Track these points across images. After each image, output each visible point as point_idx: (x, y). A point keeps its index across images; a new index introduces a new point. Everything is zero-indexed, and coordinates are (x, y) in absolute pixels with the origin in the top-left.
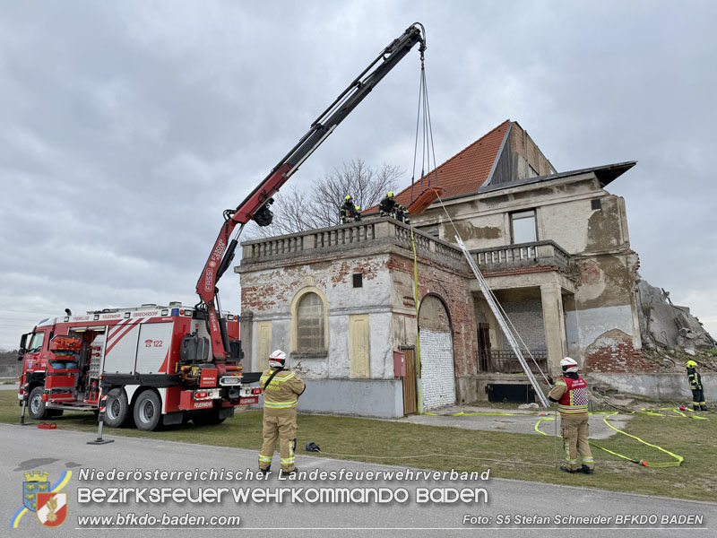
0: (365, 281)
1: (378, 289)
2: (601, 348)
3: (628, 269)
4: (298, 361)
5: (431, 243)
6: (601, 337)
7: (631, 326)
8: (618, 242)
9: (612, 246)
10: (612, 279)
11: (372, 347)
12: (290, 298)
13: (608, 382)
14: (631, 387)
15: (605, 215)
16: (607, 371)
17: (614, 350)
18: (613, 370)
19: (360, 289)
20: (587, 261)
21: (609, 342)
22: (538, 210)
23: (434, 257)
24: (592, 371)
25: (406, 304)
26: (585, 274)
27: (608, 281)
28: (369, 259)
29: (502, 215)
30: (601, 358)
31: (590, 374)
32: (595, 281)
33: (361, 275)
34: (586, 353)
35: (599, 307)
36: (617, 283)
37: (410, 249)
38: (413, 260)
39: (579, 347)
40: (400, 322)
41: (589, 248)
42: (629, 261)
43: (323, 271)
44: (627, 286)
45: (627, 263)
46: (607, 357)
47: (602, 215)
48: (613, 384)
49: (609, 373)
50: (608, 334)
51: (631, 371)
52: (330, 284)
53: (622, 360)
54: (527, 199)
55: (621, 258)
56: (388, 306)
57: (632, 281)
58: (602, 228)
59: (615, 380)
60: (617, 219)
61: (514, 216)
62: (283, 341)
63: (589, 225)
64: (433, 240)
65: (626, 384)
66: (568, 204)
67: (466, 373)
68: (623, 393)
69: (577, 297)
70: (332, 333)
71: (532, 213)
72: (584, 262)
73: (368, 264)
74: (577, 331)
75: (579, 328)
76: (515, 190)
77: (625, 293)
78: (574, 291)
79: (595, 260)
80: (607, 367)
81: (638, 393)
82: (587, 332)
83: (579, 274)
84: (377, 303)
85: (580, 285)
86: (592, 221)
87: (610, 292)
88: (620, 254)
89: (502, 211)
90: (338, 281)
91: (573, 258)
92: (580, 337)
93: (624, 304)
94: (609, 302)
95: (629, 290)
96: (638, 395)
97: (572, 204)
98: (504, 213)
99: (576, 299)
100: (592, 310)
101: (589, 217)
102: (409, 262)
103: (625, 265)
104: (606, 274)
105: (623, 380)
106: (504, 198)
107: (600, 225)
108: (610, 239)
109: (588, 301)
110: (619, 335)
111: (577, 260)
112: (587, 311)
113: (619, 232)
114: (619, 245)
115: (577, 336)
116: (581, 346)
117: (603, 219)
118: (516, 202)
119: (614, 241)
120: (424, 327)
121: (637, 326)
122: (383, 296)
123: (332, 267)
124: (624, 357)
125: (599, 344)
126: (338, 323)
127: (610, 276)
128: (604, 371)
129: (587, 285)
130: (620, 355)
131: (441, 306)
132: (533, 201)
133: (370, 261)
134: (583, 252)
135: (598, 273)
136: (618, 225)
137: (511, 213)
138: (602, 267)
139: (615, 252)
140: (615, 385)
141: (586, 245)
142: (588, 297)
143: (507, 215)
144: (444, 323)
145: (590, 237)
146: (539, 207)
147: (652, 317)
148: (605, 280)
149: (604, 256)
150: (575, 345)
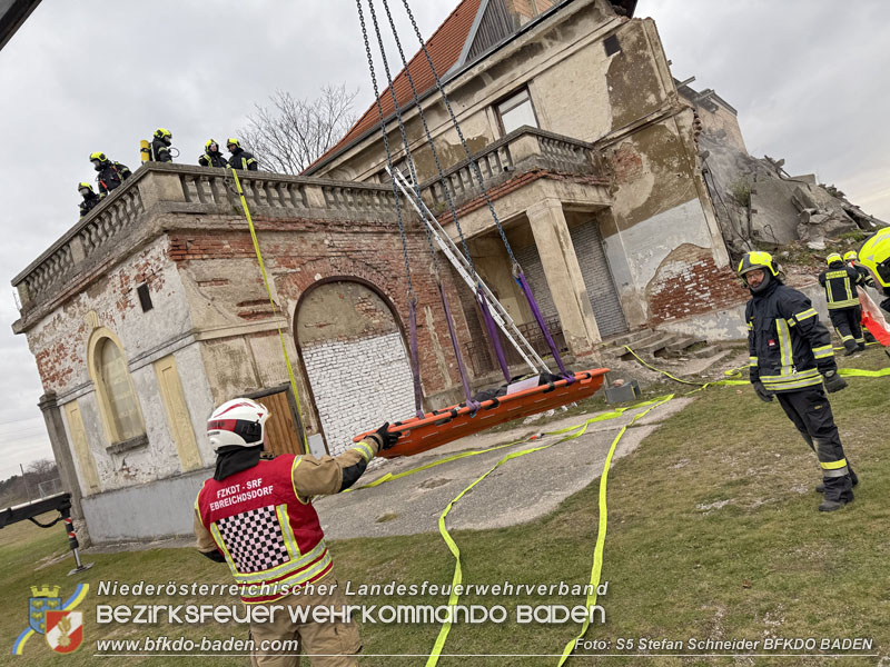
0: (153, 295)
1: (171, 306)
2: (669, 281)
3: (682, 139)
4: (121, 458)
5: (308, 190)
6: (663, 263)
7: (706, 232)
8: (658, 97)
9: (651, 109)
10: (661, 164)
11: (192, 412)
12: (84, 356)
13: (688, 332)
14: (726, 330)
15: (629, 59)
16: (685, 315)
17: (688, 278)
18: (694, 311)
19: (151, 311)
20: (618, 147)
21: (679, 268)
22: (530, 86)
23: (322, 215)
24: (662, 321)
25: (243, 316)
26: (619, 168)
27: (656, 169)
28: (146, 253)
29: (483, 113)
30: (671, 297)
31: (660, 327)
32: (638, 175)
33: (145, 286)
34: (647, 295)
35: (651, 215)
36: (670, 168)
37: (237, 211)
38: (248, 231)
39: (634, 289)
40: (231, 353)
41: (616, 124)
42: (681, 123)
43: (103, 295)
44: (686, 167)
45: (679, 129)
46: (681, 292)
47: (625, 59)
48: (697, 333)
49: (688, 317)
50: (673, 256)
51: (720, 305)
52: (117, 316)
53: (703, 292)
54: (512, 73)
55: (668, 124)
56: (190, 333)
57: (693, 157)
58: (628, 82)
59: (699, 327)
60: (649, 58)
61: (502, 108)
62: (96, 430)
63: (609, 85)
64: (313, 185)
65: (717, 327)
66: (571, 60)
67: (449, 384)
68: (715, 343)
69: (614, 211)
70: (143, 402)
71: (524, 94)
72: (613, 148)
73: (147, 264)
74: (626, 265)
75: (629, 260)
76: (487, 64)
77: (686, 181)
78: (607, 202)
79: (629, 140)
80: (684, 308)
81: (737, 337)
82: (642, 262)
83: (612, 173)
84: (178, 332)
85: (617, 189)
86: (613, 76)
87: (663, 186)
88: (665, 116)
89: (480, 106)
90: (125, 307)
91: (598, 148)
92: (633, 272)
93: (688, 199)
94: (665, 203)
95: (691, 172)
96: (739, 341)
97: (576, 58)
98: (486, 108)
99: (615, 214)
100: (642, 224)
101: (606, 70)
102: (238, 238)
103: (677, 134)
104: (650, 158)
105: (712, 323)
106: (476, 83)
107: (625, 78)
108: (645, 97)
109: (634, 212)
110: (691, 252)
111: (603, 150)
112: (635, 228)
113: (656, 80)
114: (660, 102)
115: (629, 272)
116: (638, 287)
117: (628, 66)
118: (495, 84)
119: (652, 99)
120: (317, 341)
121: (715, 229)
122: (181, 316)
123: (109, 286)
124: (705, 285)
125: (663, 276)
126: (144, 381)
127: (658, 159)
128: (680, 316)
129: (626, 185)
130: (699, 284)
131: (364, 293)
132: (519, 74)
133: (148, 257)
134: (609, 134)
135: (637, 160)
136: (652, 69)
137: (495, 105)
138: (642, 149)
139: (656, 116)
140: (699, 334)
141: (611, 120)
142: (631, 206)
143: (490, 109)
144: (382, 317)
145: (614, 104)
146: (531, 80)
147: (754, 206)
148: (652, 168)
149: (642, 129)
150: (628, 288)
